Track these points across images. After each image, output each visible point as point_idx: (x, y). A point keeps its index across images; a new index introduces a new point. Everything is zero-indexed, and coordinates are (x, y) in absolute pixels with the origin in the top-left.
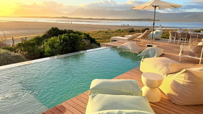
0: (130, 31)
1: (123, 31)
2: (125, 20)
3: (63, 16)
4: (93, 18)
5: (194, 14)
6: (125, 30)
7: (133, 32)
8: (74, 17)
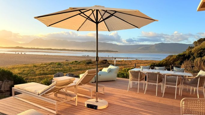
0: (87, 63)
1: (80, 63)
2: (86, 51)
3: (18, 46)
4: (52, 48)
5: (146, 46)
6: (82, 61)
7: (90, 64)
8: (30, 47)
